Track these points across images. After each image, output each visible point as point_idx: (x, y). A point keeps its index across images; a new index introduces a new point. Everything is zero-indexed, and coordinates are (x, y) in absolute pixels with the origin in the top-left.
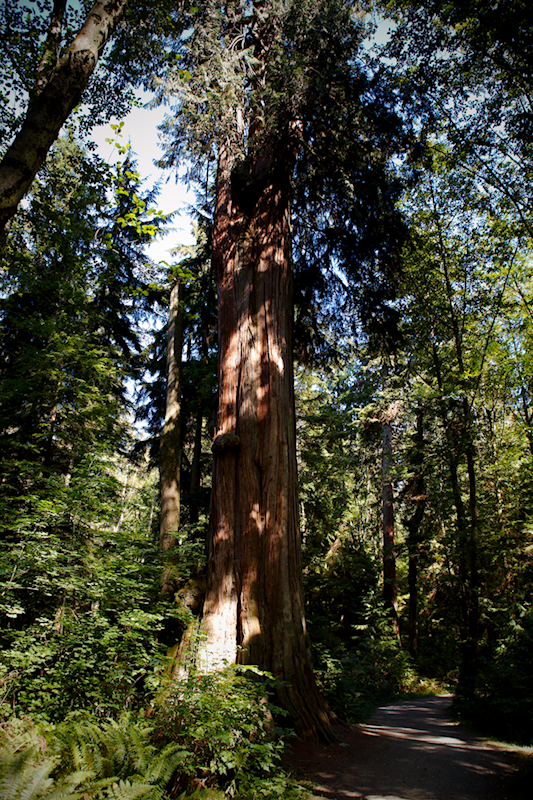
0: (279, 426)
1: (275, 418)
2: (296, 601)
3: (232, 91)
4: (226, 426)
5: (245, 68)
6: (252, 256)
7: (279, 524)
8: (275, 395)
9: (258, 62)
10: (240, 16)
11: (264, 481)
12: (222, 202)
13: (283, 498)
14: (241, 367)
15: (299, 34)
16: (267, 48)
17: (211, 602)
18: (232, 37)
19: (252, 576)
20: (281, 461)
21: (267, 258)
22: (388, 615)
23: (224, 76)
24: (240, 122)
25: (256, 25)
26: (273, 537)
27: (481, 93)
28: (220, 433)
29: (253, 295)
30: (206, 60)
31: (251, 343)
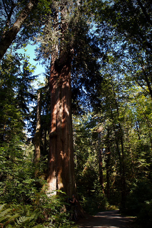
0: (68, 130)
1: (66, 127)
2: (73, 178)
3: (55, 41)
4: (53, 130)
5: (58, 35)
6: (60, 84)
7: (68, 156)
8: (67, 121)
9: (62, 34)
10: (57, 22)
11: (64, 145)
12: (52, 70)
13: (69, 149)
14: (57, 114)
15: (73, 27)
16: (64, 31)
17: (49, 179)
18: (55, 27)
19: (61, 171)
20: (68, 139)
21: (64, 85)
22: (101, 187)
23: (53, 37)
24: (57, 49)
25: (61, 25)
26: (66, 160)
27: (121, 43)
28: (51, 132)
29: (60, 94)
30: (48, 33)
31: (60, 107)
